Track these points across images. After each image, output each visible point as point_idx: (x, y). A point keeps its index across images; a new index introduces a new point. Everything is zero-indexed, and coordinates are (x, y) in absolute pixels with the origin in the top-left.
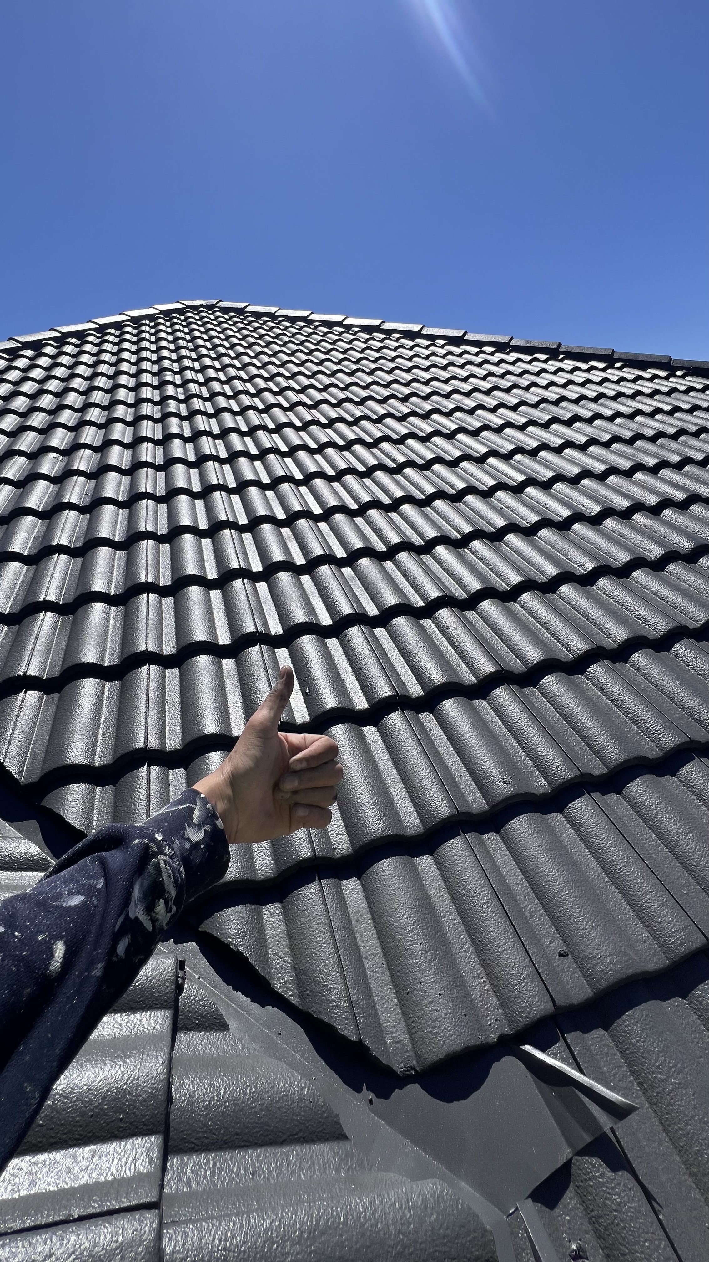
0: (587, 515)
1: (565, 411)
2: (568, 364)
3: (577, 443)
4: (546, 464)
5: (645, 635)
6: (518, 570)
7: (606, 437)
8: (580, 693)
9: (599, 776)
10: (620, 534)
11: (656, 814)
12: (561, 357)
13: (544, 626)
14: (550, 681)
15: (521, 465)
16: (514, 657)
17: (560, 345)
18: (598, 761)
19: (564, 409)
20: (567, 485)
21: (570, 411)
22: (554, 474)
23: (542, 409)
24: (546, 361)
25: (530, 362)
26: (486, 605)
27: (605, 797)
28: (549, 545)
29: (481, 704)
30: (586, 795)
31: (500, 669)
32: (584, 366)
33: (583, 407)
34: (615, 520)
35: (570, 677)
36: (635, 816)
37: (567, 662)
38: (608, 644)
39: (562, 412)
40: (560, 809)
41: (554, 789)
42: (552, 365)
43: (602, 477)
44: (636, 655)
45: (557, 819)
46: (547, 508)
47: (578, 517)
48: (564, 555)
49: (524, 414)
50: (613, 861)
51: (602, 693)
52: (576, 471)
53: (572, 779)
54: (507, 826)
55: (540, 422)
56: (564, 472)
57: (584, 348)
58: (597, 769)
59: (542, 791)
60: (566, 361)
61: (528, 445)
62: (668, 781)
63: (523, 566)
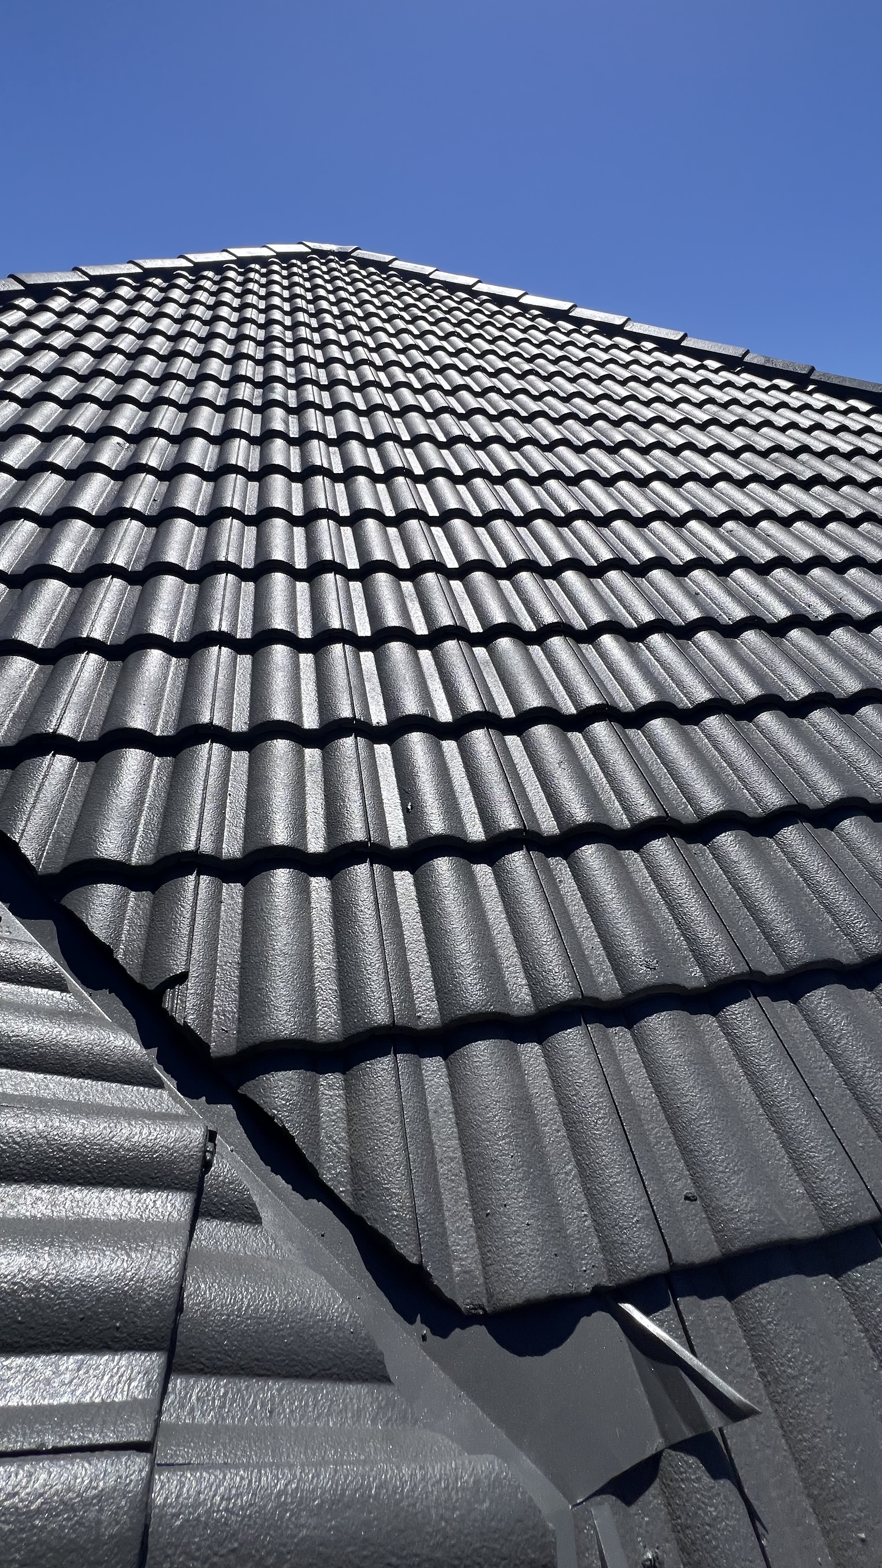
0: (812, 618)
1: (805, 467)
2: (819, 400)
3: (814, 515)
4: (766, 540)
5: (865, 796)
6: (708, 683)
7: (855, 512)
8: (763, 861)
9: (772, 976)
10: (853, 653)
11: (840, 1038)
12: (811, 387)
13: (730, 764)
14: (727, 840)
15: (733, 536)
16: (684, 800)
17: (812, 370)
18: (774, 957)
19: (803, 463)
20: (791, 573)
21: (811, 468)
22: (776, 555)
23: (773, 460)
24: (788, 392)
25: (766, 390)
26: (658, 725)
27: (775, 1003)
28: (753, 653)
29: (632, 857)
30: (752, 999)
31: (665, 815)
32: (841, 406)
33: (830, 464)
34: (848, 631)
35: (755, 839)
36: (811, 1036)
37: (753, 819)
38: (812, 801)
39: (800, 468)
40: (714, 1011)
41: (710, 984)
42: (797, 399)
43: (840, 568)
44: (847, 822)
45: (707, 1022)
46: (758, 602)
47: (799, 620)
48: (771, 671)
49: (747, 465)
50: (774, 1090)
51: (793, 865)
52: (806, 554)
53: (737, 975)
54: (643, 1023)
55: (768, 478)
56: (790, 555)
57: (844, 379)
58: (771, 966)
59: (694, 984)
60: (816, 395)
61: (747, 509)
62: (862, 997)
63: (714, 678)
